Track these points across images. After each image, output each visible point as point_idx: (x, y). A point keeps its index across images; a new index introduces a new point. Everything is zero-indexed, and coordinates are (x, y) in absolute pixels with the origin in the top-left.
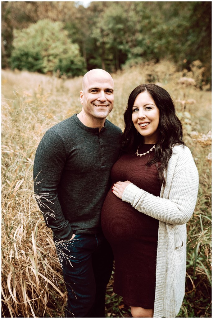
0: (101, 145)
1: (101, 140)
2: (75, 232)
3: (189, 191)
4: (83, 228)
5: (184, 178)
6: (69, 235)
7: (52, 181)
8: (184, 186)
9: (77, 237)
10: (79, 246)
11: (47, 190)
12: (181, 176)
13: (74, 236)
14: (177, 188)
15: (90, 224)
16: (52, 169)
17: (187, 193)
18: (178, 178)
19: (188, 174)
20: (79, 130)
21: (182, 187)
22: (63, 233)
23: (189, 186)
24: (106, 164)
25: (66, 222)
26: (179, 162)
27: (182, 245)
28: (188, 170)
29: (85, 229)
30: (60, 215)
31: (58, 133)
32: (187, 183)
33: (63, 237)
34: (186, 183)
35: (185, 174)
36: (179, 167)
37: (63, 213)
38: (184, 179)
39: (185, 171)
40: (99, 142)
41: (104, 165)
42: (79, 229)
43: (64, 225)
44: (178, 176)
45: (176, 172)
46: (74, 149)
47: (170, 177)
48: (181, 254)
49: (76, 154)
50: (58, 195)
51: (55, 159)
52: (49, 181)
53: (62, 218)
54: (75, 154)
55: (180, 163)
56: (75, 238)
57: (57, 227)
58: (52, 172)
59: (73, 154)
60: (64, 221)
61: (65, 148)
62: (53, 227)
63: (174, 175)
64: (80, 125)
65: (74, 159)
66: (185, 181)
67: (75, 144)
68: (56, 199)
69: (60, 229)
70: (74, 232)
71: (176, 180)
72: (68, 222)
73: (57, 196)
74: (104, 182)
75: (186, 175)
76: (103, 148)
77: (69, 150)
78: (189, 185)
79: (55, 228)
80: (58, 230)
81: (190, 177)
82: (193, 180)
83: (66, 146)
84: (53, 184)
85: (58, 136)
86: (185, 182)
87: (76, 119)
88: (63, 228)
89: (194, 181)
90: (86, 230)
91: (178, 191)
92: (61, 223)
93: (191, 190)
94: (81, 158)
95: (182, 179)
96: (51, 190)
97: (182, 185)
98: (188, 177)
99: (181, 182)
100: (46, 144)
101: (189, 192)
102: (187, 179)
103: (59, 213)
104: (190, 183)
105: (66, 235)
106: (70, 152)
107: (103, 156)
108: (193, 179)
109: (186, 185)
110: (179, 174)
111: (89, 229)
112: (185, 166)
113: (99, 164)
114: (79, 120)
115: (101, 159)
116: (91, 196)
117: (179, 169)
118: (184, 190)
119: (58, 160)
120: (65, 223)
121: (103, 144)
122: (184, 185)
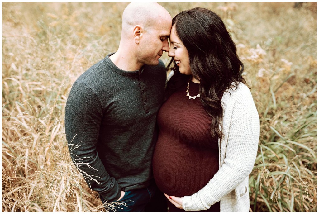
0: (142, 90)
1: (142, 84)
2: (125, 189)
3: (247, 142)
4: (132, 183)
5: (241, 128)
6: (118, 195)
7: (90, 142)
8: (241, 138)
9: (127, 194)
10: (131, 205)
11: (85, 152)
12: (238, 125)
13: (123, 194)
14: (234, 141)
15: (140, 178)
16: (87, 129)
17: (244, 145)
18: (235, 129)
19: (246, 123)
20: (115, 76)
21: (239, 139)
22: (110, 194)
23: (247, 137)
24: (150, 111)
25: (112, 181)
26: (236, 108)
27: (246, 192)
28: (246, 118)
29: (135, 185)
30: (105, 176)
31: (90, 86)
32: (246, 134)
33: (111, 198)
34: (244, 134)
35: (242, 123)
36: (236, 115)
37: (107, 172)
38: (241, 130)
39: (243, 119)
40: (140, 86)
41: (148, 112)
42: (128, 185)
43: (110, 186)
44: (234, 126)
45: (233, 121)
46: (111, 102)
47: (227, 127)
48: (245, 201)
49: (115, 107)
50: (98, 154)
51: (90, 117)
52: (86, 142)
53: (107, 179)
54: (113, 108)
55: (237, 110)
56: (125, 196)
57: (103, 189)
58: (88, 131)
59: (110, 108)
60: (110, 181)
61: (100, 103)
62: (98, 190)
63: (230, 124)
64: (115, 71)
65: (112, 113)
66: (243, 131)
67: (111, 96)
68: (96, 160)
69: (106, 191)
70: (123, 189)
71: (233, 130)
72: (114, 179)
73: (97, 156)
74: (150, 130)
75: (244, 124)
76: (145, 92)
77: (105, 104)
78: (247, 135)
79: (100, 190)
80: (104, 192)
81: (248, 126)
82: (252, 129)
83: (101, 100)
84: (91, 144)
85: (90, 89)
86: (242, 133)
87: (109, 64)
88: (110, 189)
89: (254, 129)
90: (137, 185)
91: (236, 144)
92: (106, 184)
93: (249, 141)
94: (122, 111)
95: (239, 130)
96: (90, 151)
97: (240, 136)
98: (247, 126)
99: (239, 133)
100: (75, 100)
101: (247, 144)
102: (245, 129)
103: (103, 174)
104: (249, 133)
105: (113, 195)
106: (106, 106)
107: (146, 102)
108: (252, 127)
109: (243, 136)
110: (236, 124)
111: (140, 184)
112: (243, 114)
113: (143, 112)
114: (112, 64)
115: (145, 105)
116: (137, 149)
117: (235, 118)
118: (242, 142)
119: (93, 117)
120: (111, 183)
121: (144, 87)
122: (242, 136)
